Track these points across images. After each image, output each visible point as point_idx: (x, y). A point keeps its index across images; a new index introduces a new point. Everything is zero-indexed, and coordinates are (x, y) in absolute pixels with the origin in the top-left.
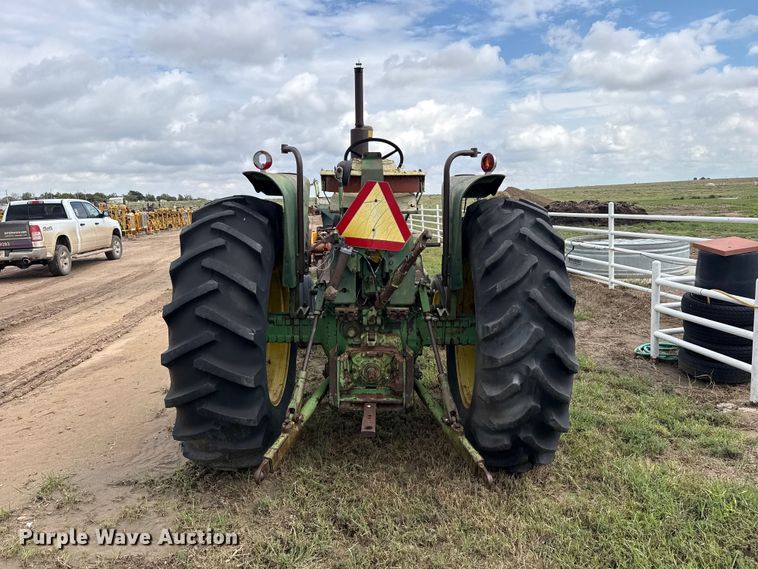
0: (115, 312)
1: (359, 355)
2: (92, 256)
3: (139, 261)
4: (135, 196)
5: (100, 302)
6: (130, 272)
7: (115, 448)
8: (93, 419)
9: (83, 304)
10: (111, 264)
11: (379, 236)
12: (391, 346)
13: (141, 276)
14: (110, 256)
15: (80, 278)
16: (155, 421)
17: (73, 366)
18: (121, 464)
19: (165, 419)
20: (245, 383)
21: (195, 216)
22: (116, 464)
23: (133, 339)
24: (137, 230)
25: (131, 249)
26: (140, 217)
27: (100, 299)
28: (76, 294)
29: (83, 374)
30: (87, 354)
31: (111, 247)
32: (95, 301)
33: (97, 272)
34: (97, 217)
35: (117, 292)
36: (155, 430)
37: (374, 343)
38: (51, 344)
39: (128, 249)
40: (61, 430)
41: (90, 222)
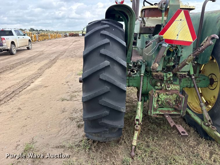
0: (34, 67)
1: (162, 94)
2: (22, 48)
3: (38, 50)
4: (32, 30)
5: (28, 64)
6: (36, 53)
7: (50, 127)
8: (37, 113)
9: (23, 65)
10: (29, 51)
11: (180, 38)
12: (176, 90)
13: (40, 55)
14: (28, 48)
15: (20, 56)
16: (63, 114)
17: (25, 89)
18: (55, 136)
19: (66, 113)
20: (122, 111)
21: (89, 28)
22: (53, 136)
23: (44, 78)
24: (35, 40)
25: (34, 46)
26: (36, 36)
27: (28, 63)
28: (19, 61)
29: (28, 92)
30: (28, 84)
31: (28, 45)
32: (27, 64)
33: (25, 54)
34: (23, 35)
35: (33, 60)
36: (64, 118)
37: (170, 89)
38: (14, 80)
39: (33, 46)
40: (26, 118)
41: (21, 37)
